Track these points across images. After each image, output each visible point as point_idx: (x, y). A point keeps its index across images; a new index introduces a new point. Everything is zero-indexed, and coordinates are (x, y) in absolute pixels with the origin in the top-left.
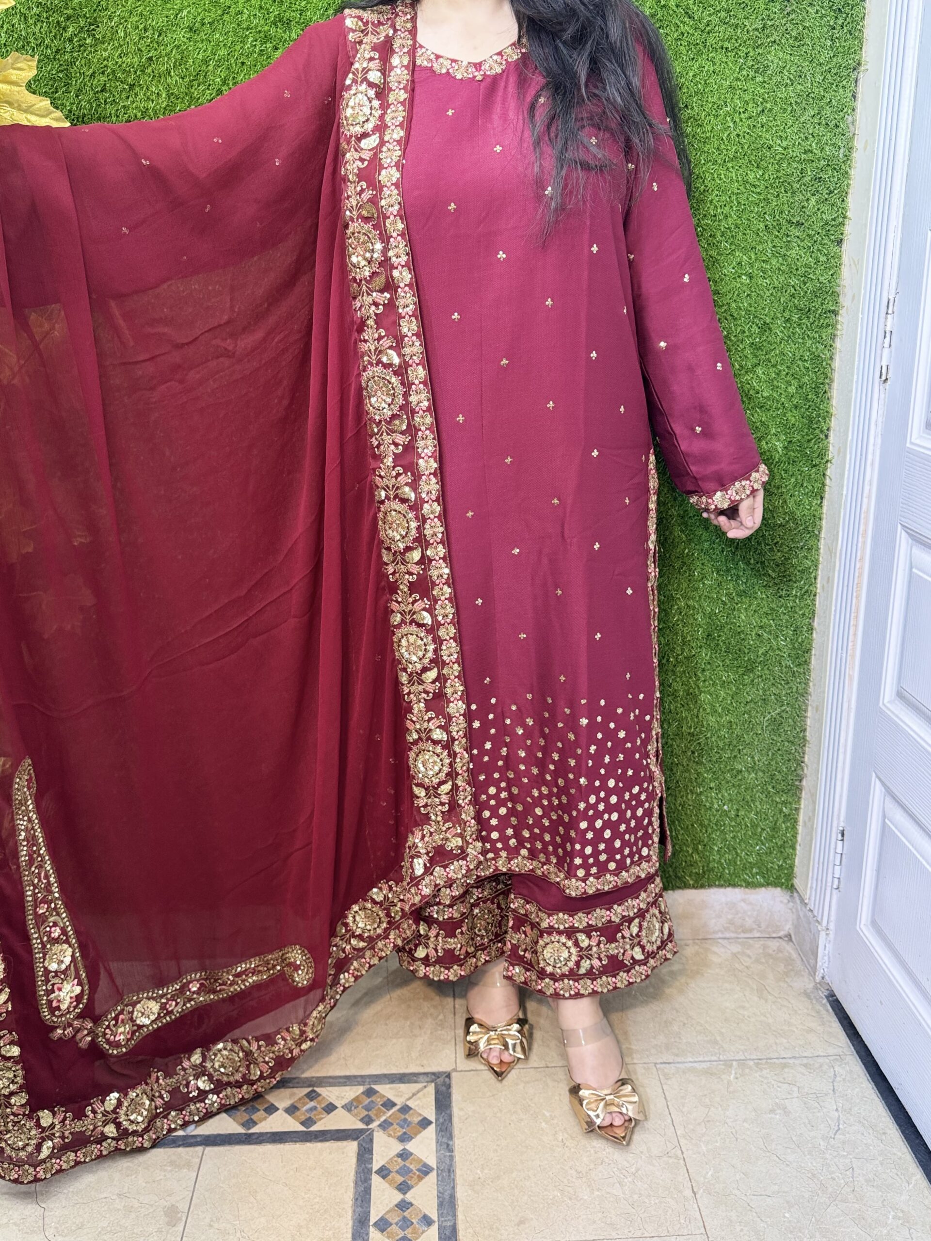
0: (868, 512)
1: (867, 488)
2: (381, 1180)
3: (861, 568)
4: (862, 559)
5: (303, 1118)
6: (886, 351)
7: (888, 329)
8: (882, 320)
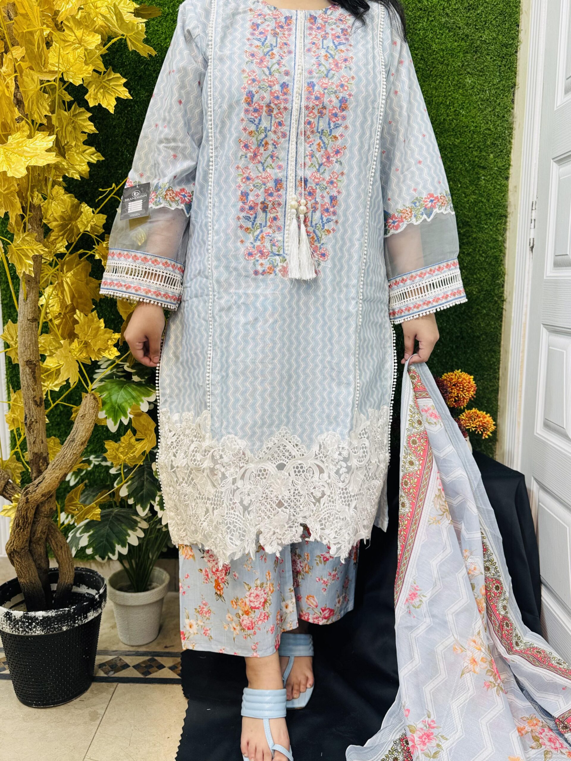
0: (525, 324)
1: (524, 309)
3: (523, 356)
4: (523, 351)
6: (532, 230)
7: (533, 218)
8: (530, 214)
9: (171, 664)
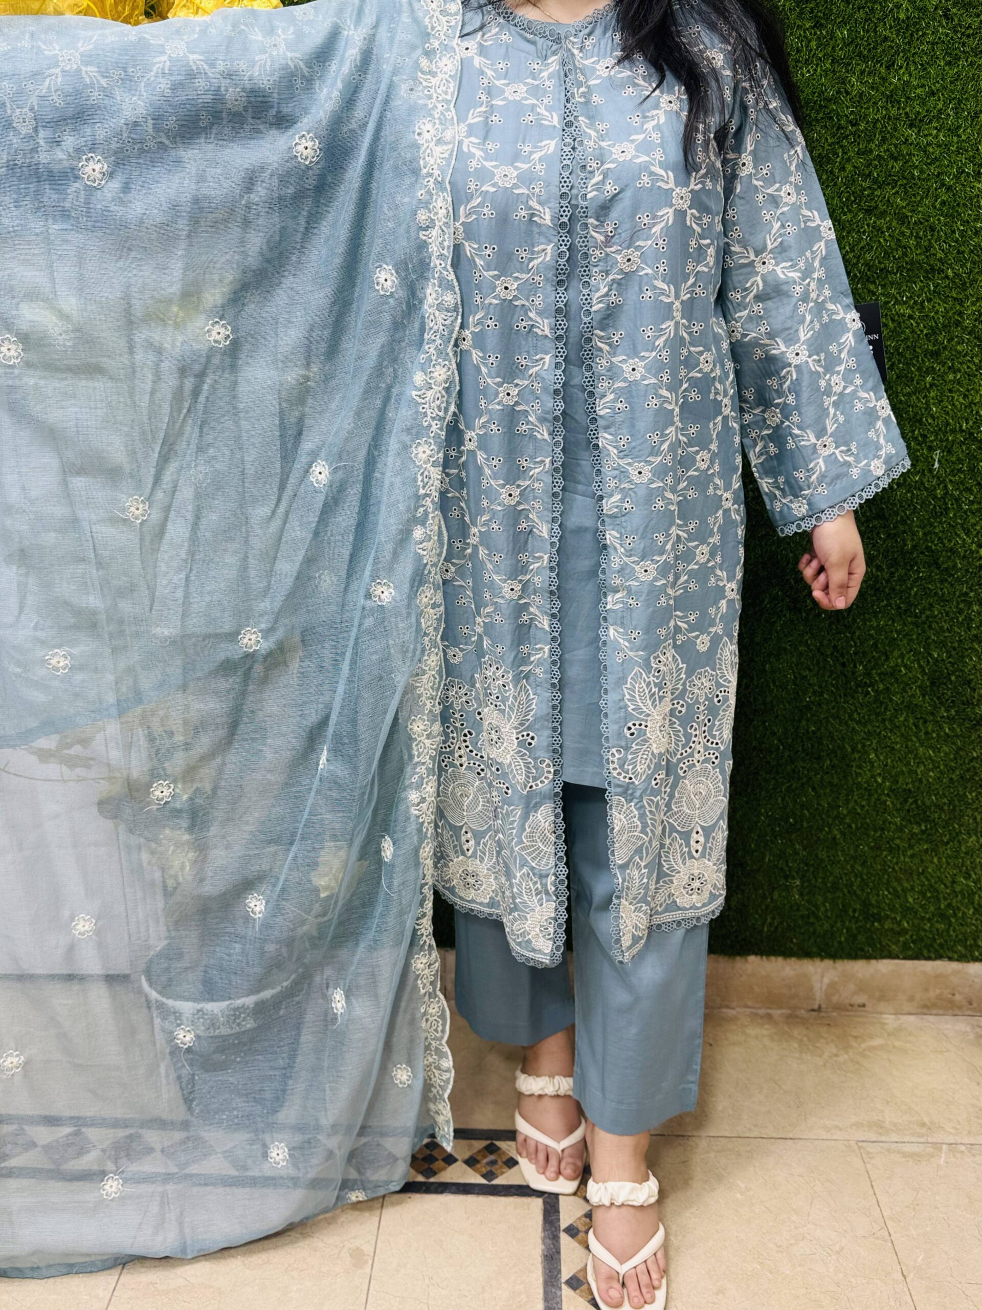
2: (570, 1239)
5: (484, 1170)
9: (467, 1156)
